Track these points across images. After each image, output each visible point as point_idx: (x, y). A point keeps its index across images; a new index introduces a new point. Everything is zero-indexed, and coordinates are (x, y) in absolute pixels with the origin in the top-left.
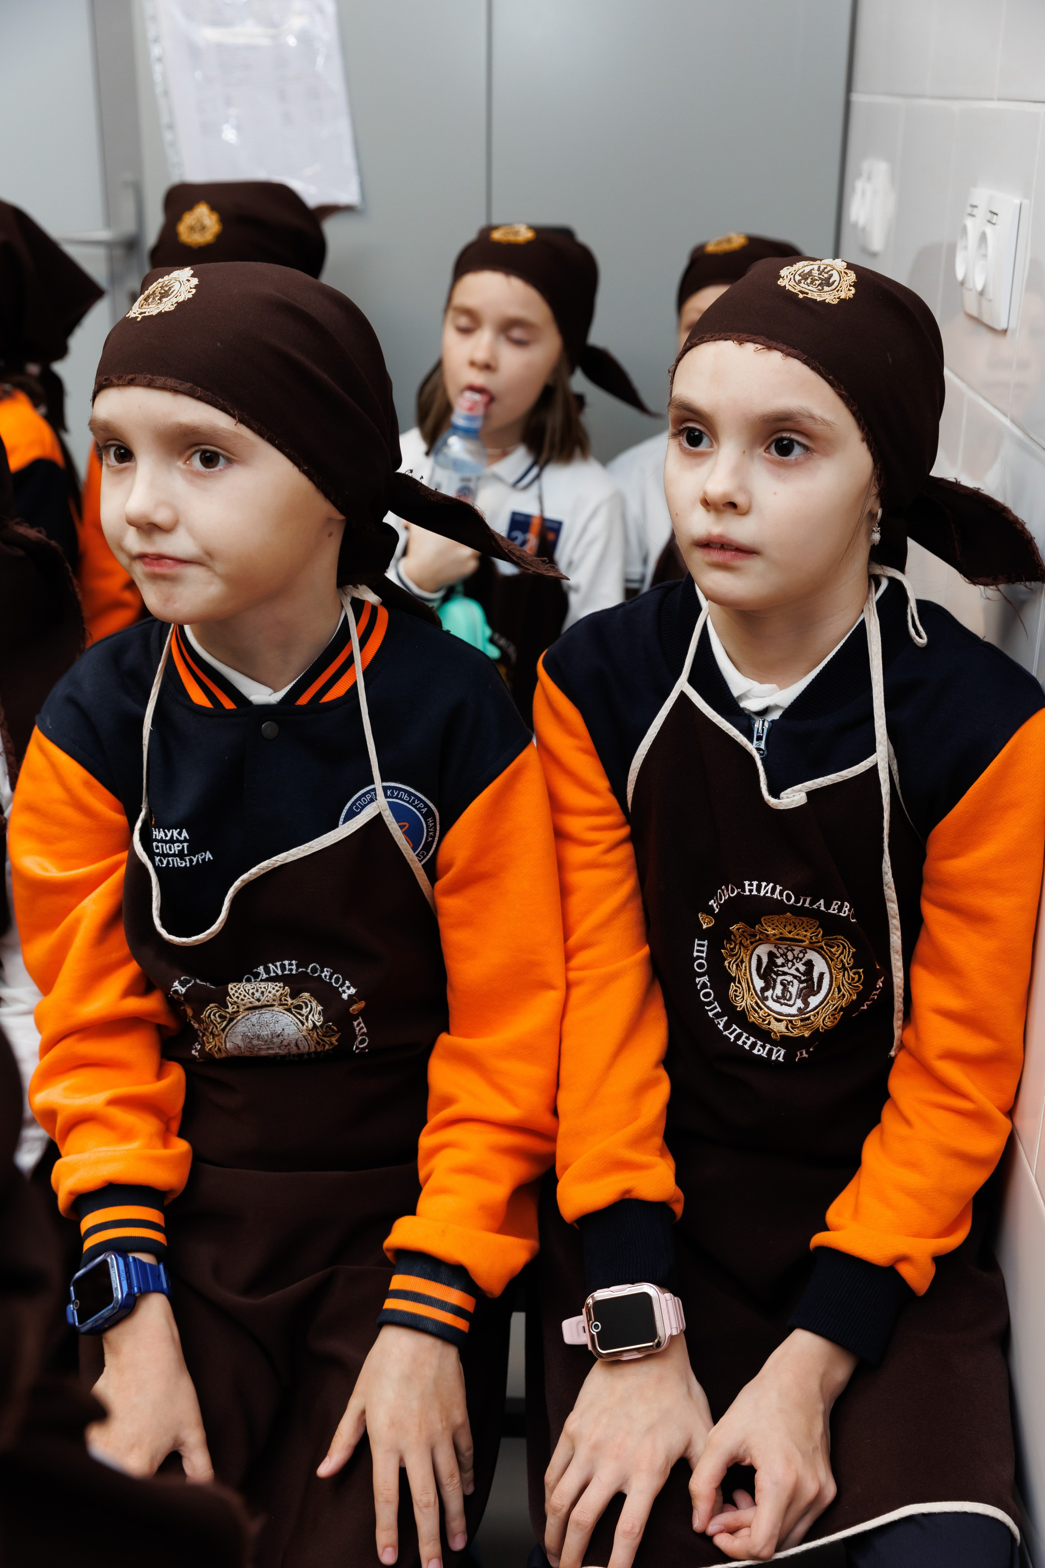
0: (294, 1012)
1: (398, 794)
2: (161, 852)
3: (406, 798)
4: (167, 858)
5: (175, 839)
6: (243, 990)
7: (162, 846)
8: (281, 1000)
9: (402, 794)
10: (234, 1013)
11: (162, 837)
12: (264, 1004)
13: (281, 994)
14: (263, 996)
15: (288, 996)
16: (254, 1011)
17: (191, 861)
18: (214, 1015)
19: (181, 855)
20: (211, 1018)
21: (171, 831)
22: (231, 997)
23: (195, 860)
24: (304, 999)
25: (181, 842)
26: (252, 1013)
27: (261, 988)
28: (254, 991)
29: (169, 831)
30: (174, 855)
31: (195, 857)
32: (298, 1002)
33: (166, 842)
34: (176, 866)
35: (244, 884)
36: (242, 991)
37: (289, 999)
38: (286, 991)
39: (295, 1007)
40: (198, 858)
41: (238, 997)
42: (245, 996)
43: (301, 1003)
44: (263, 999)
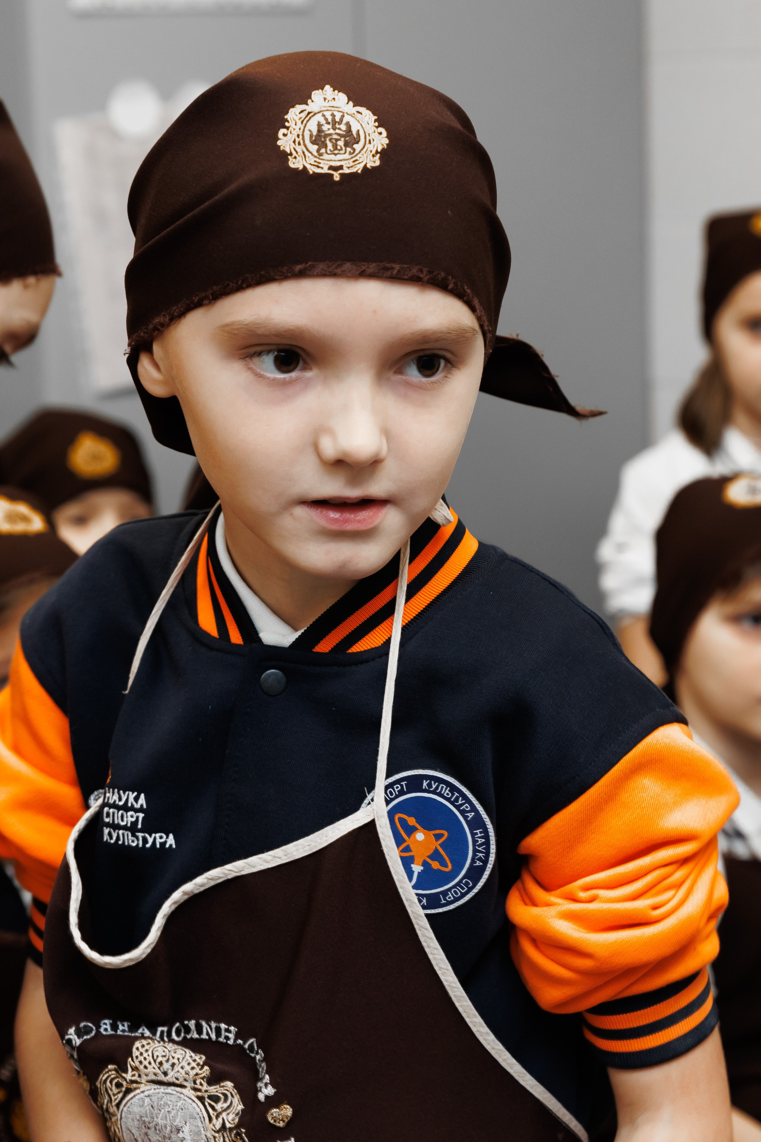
0: (206, 1104)
1: (437, 788)
2: (111, 822)
3: (448, 794)
4: (117, 831)
5: (130, 805)
6: (151, 1055)
7: (113, 813)
8: (195, 1083)
9: (442, 787)
10: (133, 1082)
11: (115, 801)
12: (171, 1080)
13: (197, 1074)
14: (173, 1069)
15: (205, 1080)
16: (159, 1087)
17: (145, 841)
18: (111, 1082)
19: (133, 829)
20: (106, 1085)
21: (127, 793)
22: (133, 1060)
23: (150, 840)
24: (227, 1090)
25: (136, 811)
26: (155, 1089)
27: (173, 1058)
28: (164, 1060)
29: (124, 793)
30: (125, 828)
31: (150, 836)
32: (217, 1092)
33: (118, 808)
34: (126, 844)
35: (186, 897)
36: (148, 1055)
37: (205, 1084)
38: (204, 1072)
39: (210, 1097)
40: (155, 839)
41: (141, 1062)
42: (150, 1063)
43: (220, 1095)
44: (171, 1074)
